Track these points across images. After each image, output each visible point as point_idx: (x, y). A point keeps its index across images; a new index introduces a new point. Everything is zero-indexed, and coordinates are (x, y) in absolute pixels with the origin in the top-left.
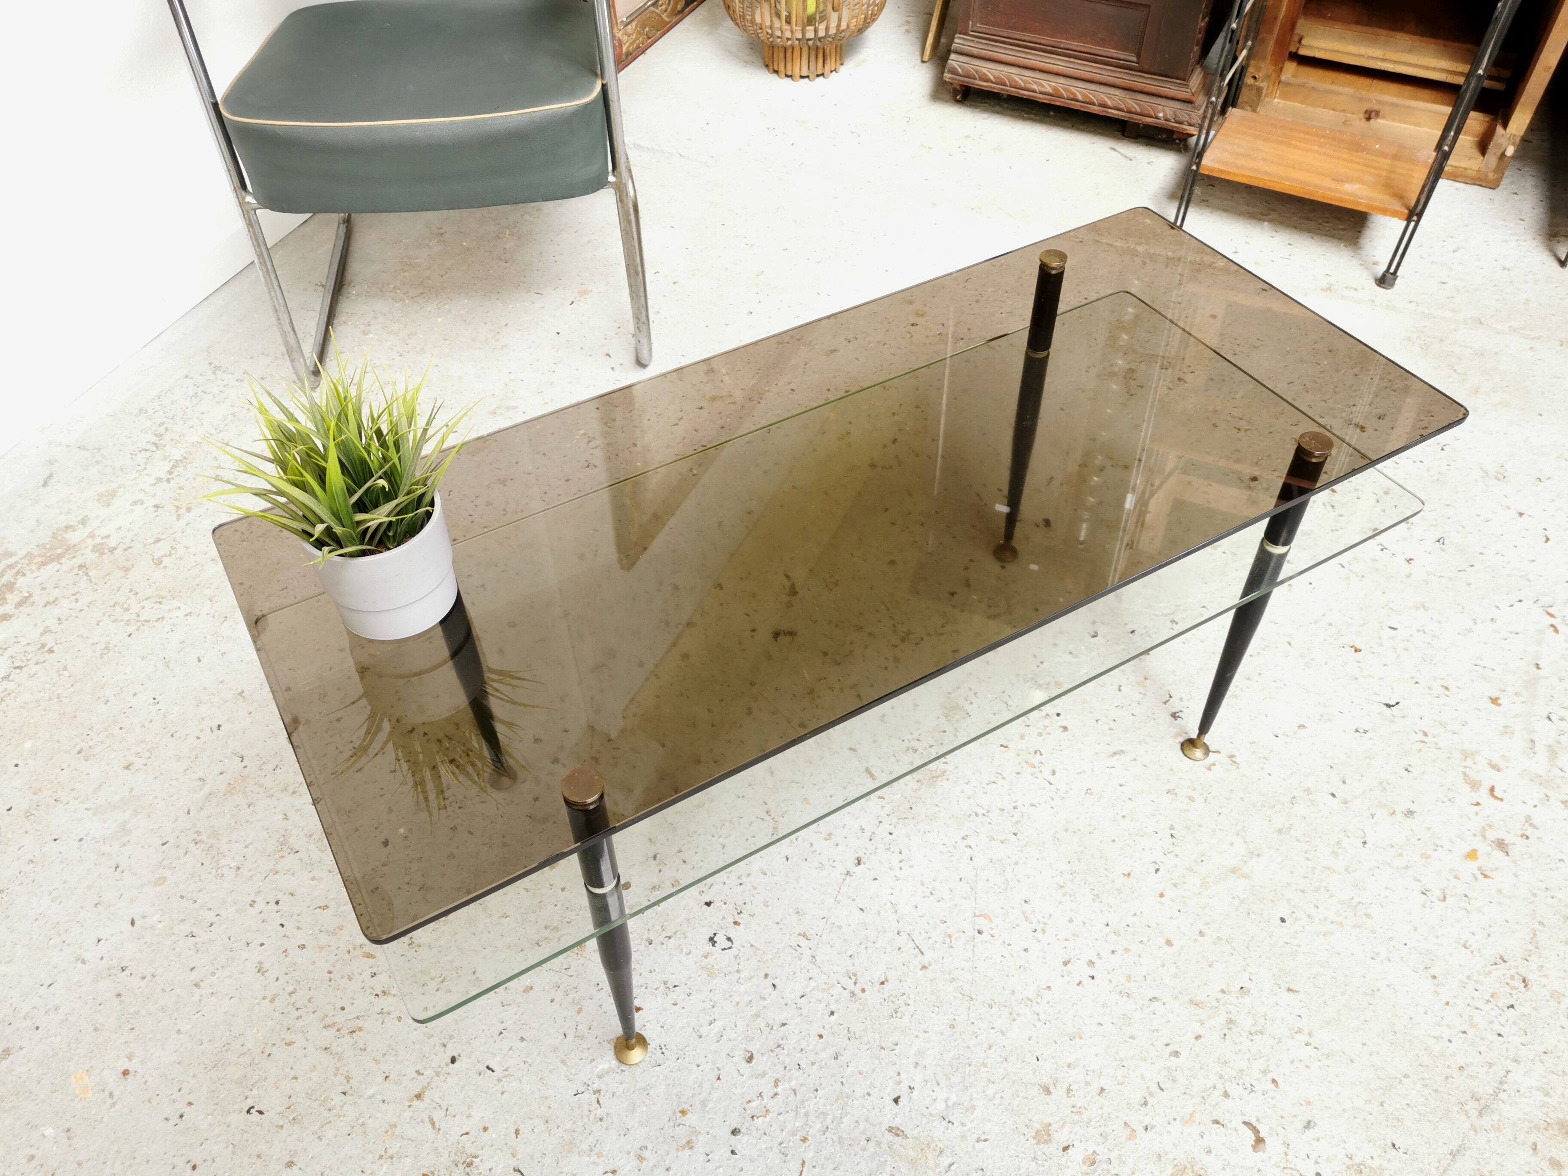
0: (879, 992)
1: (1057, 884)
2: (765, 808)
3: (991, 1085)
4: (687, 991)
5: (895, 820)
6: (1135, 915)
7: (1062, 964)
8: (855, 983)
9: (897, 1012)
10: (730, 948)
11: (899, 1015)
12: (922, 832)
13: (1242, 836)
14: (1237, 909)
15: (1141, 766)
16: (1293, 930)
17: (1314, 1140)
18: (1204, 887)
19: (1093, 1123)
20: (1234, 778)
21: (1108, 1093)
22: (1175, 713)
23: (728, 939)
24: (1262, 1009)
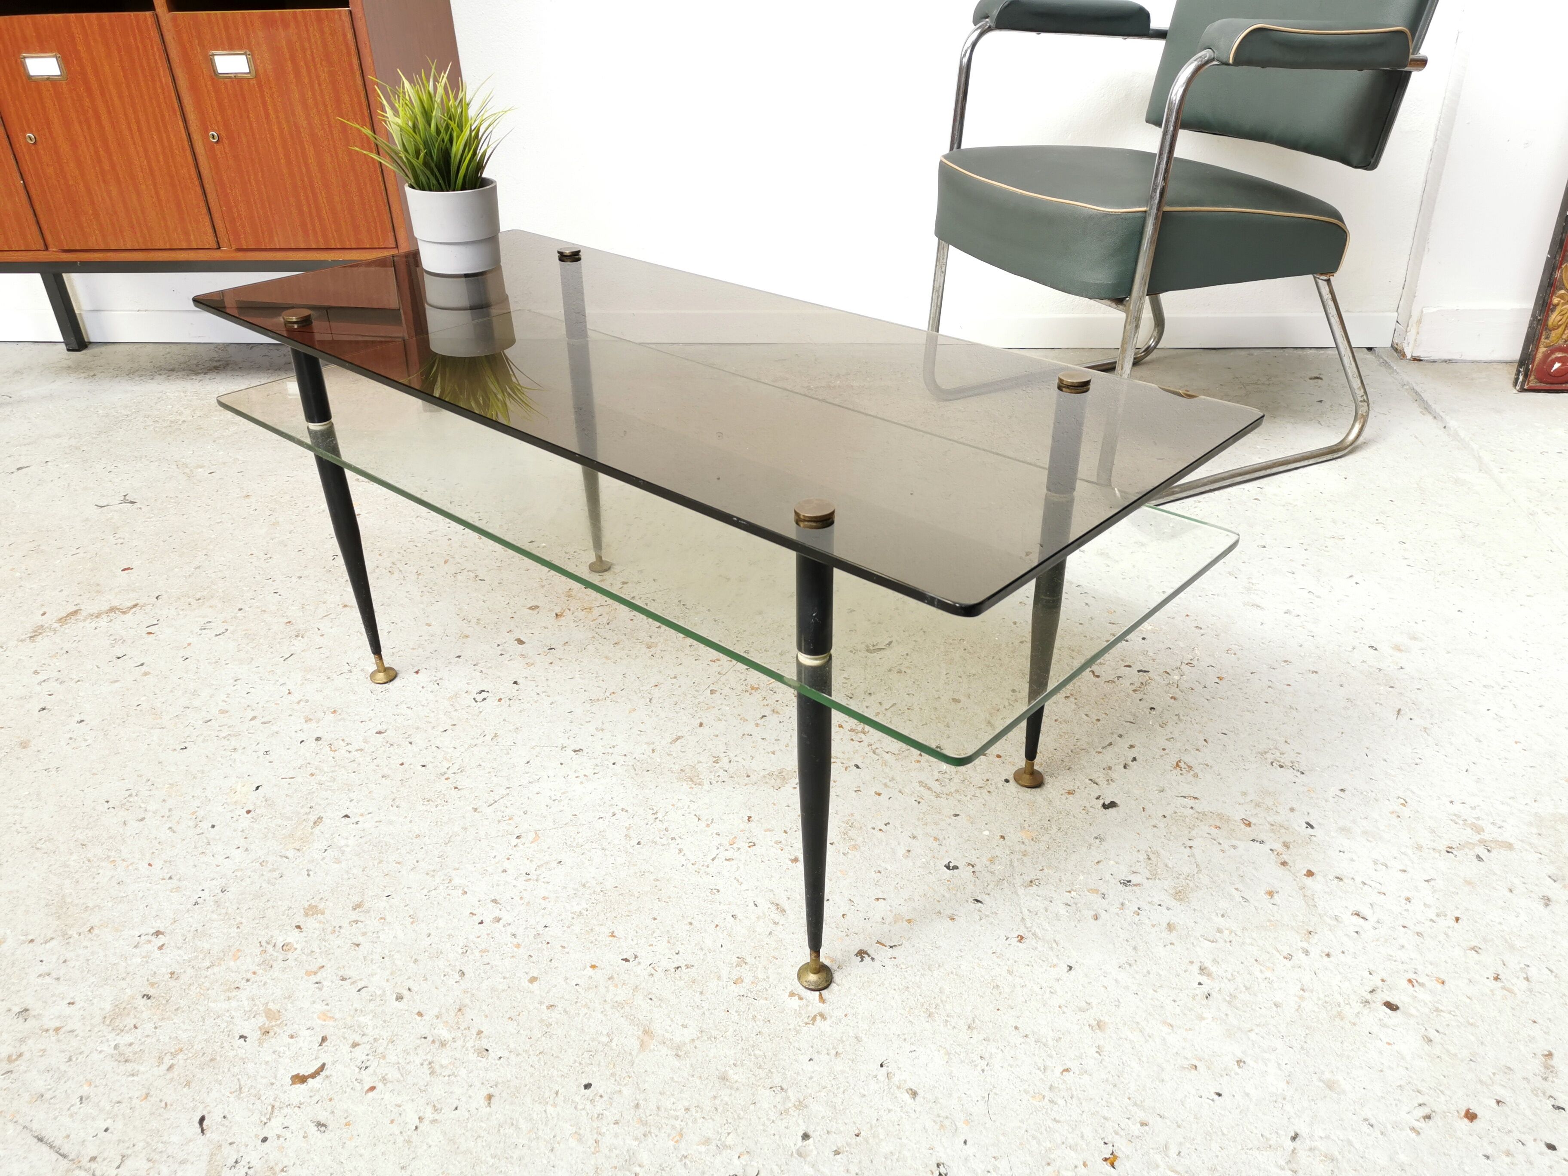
2: (618, 691)
3: (361, 870)
4: (435, 691)
5: (630, 764)
6: (563, 947)
7: (493, 898)
8: (454, 773)
9: (428, 801)
10: (476, 701)
11: (426, 803)
13: (702, 1036)
14: (593, 1040)
15: (769, 930)
16: (577, 1099)
17: (305, 1132)
18: (616, 1005)
19: (324, 943)
20: (790, 1022)
21: (355, 950)
22: (866, 953)
23: (484, 699)
24: (463, 1072)
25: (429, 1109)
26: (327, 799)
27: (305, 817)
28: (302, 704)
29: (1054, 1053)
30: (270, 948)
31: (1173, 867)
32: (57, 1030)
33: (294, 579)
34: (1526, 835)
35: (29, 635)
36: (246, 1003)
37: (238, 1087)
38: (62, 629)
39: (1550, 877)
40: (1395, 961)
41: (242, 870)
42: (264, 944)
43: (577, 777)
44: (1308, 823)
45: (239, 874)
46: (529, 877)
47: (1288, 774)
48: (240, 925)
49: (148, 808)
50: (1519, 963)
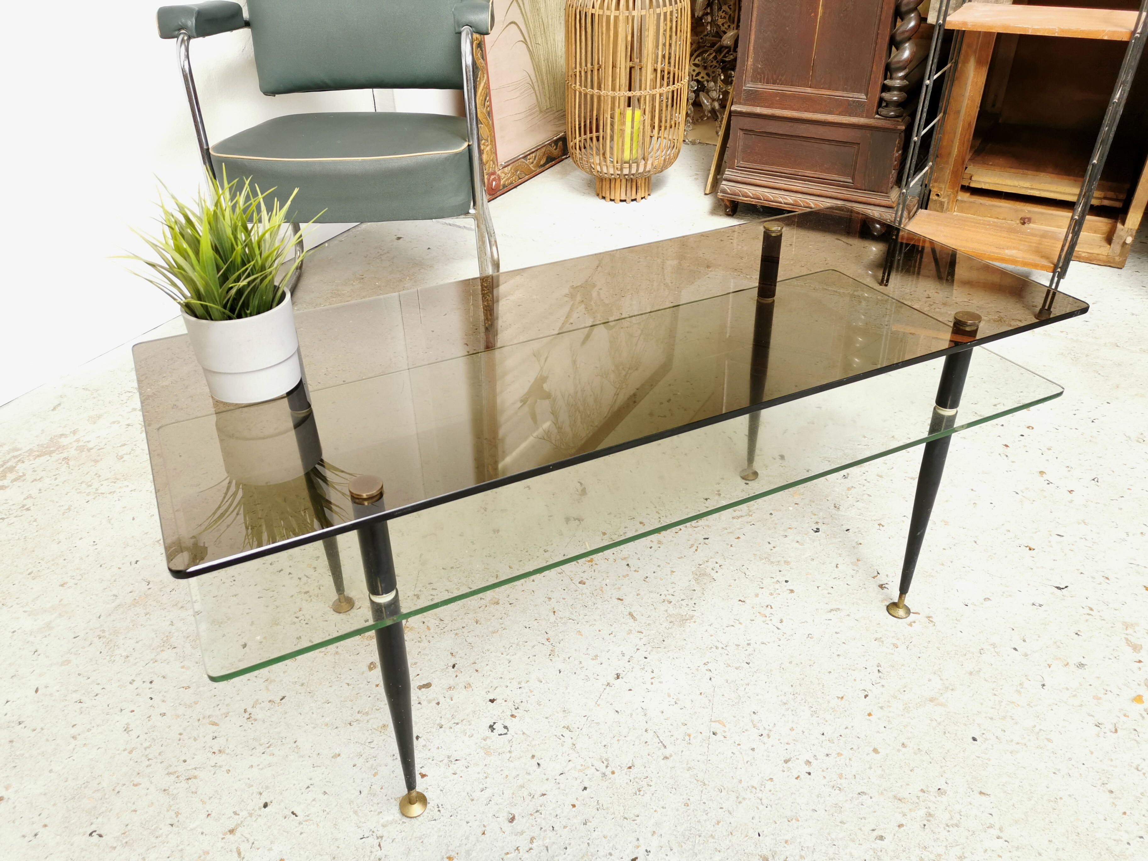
0: (626, 774)
1: (781, 701)
2: (546, 636)
3: (717, 853)
4: (467, 764)
5: (650, 648)
6: (846, 728)
7: (783, 761)
8: (607, 767)
9: (640, 791)
10: (506, 734)
11: (642, 793)
12: (671, 658)
13: (938, 674)
15: (853, 620)
16: (984, 746)
18: (906, 710)
20: (931, 632)
22: (882, 585)
23: (504, 727)
25: (990, 831)
43: (652, 684)
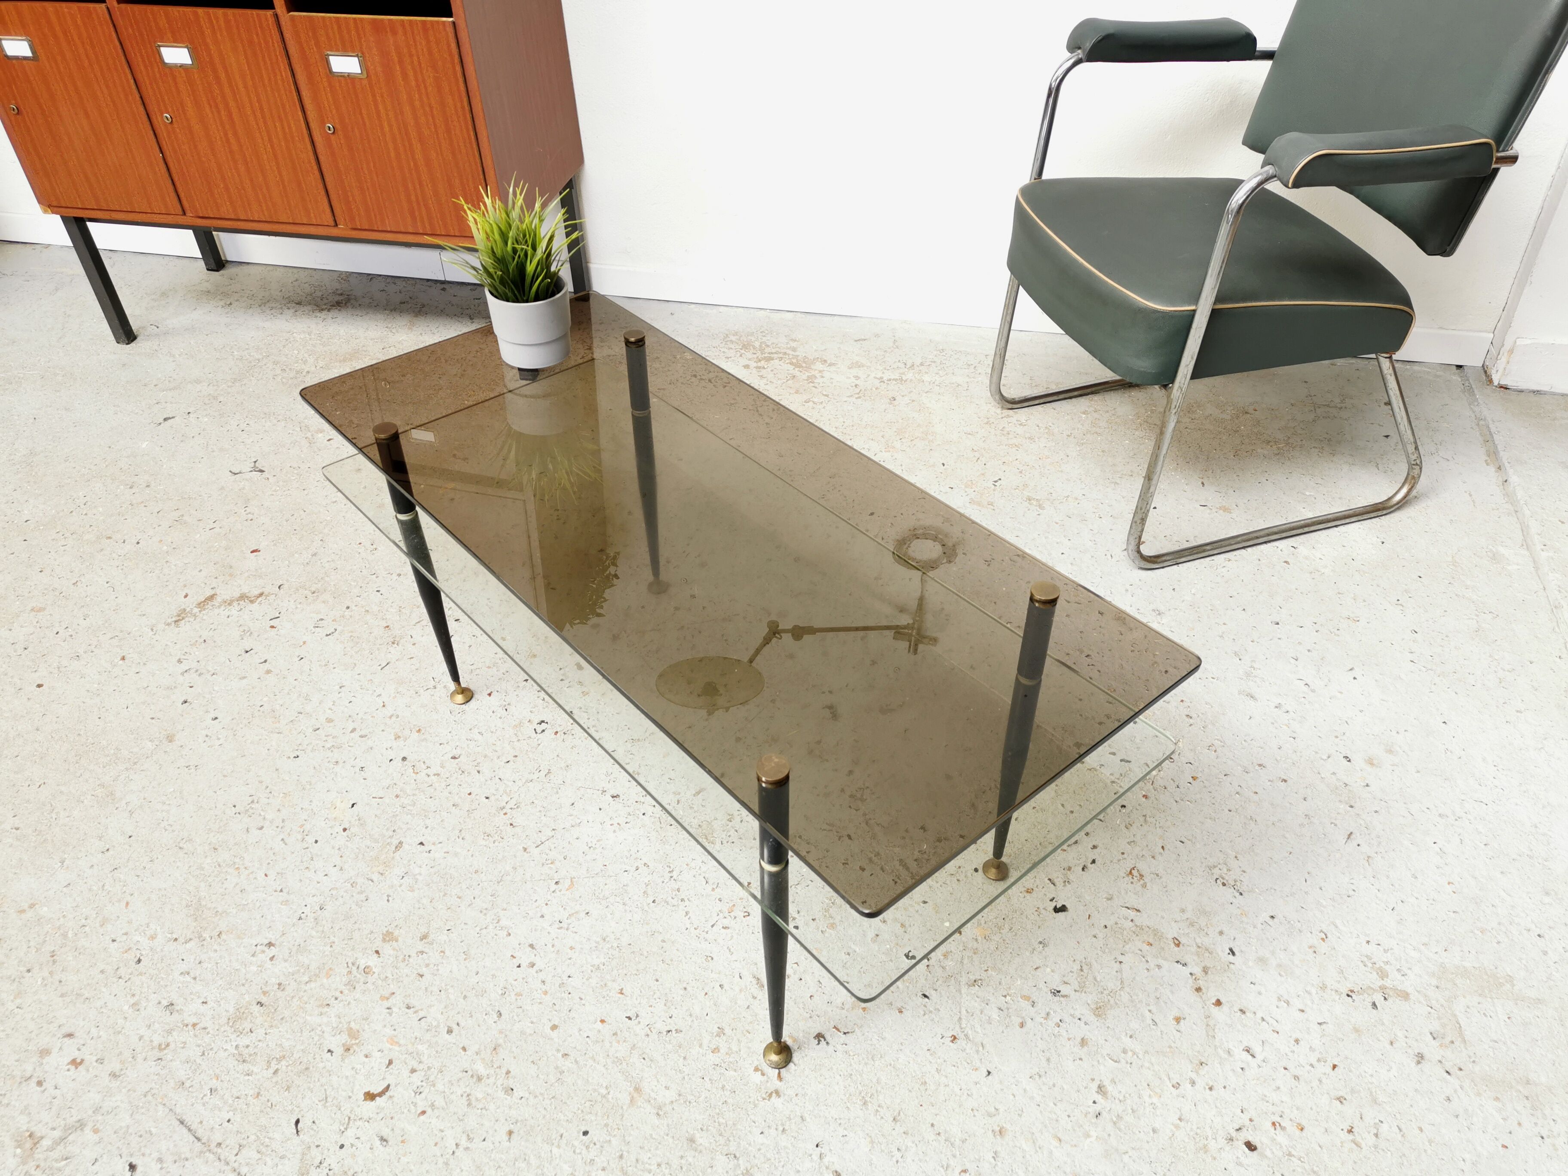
0: (505, 823)
3: (430, 900)
4: (503, 717)
5: (658, 816)
6: (581, 999)
7: (531, 943)
8: (511, 809)
9: (488, 836)
10: (536, 733)
11: (486, 838)
13: (679, 1100)
14: (595, 1090)
15: (748, 1004)
16: (576, 1143)
17: (372, 1145)
18: (616, 1060)
19: (396, 970)
20: (751, 1095)
21: (419, 980)
22: (823, 1037)
23: (543, 731)
24: (492, 1107)
25: (464, 1137)
26: (407, 823)
27: (389, 840)
28: (394, 718)
29: (958, 1153)
30: (354, 968)
31: (1101, 981)
32: (194, 1025)
33: (395, 577)
34: (1425, 986)
35: (174, 619)
36: (334, 1019)
37: (324, 1096)
38: (201, 615)
39: (1431, 1033)
40: (1267, 1102)
41: (337, 889)
42: (350, 965)
43: (611, 825)
44: (1231, 950)
45: (334, 892)
46: (561, 925)
47: (1229, 892)
48: (333, 944)
49: (266, 817)
50: (1375, 1118)
